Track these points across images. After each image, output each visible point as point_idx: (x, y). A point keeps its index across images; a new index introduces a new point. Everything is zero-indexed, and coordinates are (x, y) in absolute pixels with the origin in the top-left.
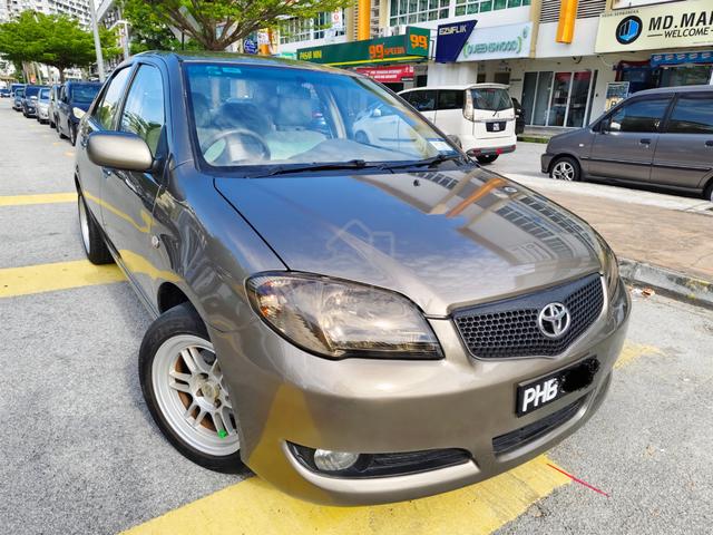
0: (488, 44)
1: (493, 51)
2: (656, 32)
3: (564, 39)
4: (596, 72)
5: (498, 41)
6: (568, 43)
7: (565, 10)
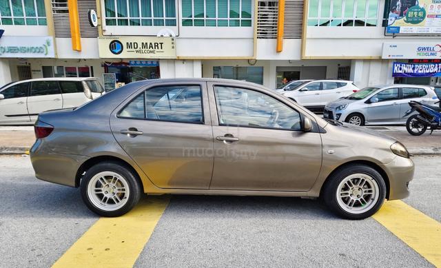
0: (19, 47)
1: (25, 52)
2: (130, 50)
3: (78, 49)
4: (92, 67)
5: (28, 46)
6: (80, 51)
7: (74, 32)
